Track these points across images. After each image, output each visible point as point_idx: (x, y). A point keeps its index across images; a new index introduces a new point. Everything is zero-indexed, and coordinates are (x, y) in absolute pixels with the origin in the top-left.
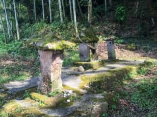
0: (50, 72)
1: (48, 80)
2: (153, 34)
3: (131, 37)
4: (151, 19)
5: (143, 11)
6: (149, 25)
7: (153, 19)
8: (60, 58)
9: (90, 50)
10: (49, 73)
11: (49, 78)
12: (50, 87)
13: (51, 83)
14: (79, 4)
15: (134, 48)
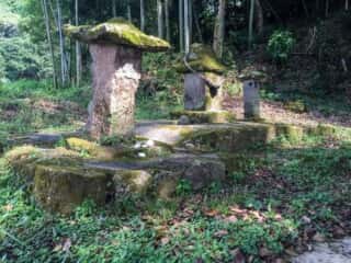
0: (110, 92)
1: (104, 110)
2: (344, 89)
3: (296, 91)
4: (339, 61)
5: (324, 44)
6: (335, 71)
7: (343, 61)
8: (134, 67)
9: (207, 88)
10: (107, 94)
11: (107, 107)
12: (108, 124)
13: (110, 116)
14: (197, 22)
15: (302, 109)
